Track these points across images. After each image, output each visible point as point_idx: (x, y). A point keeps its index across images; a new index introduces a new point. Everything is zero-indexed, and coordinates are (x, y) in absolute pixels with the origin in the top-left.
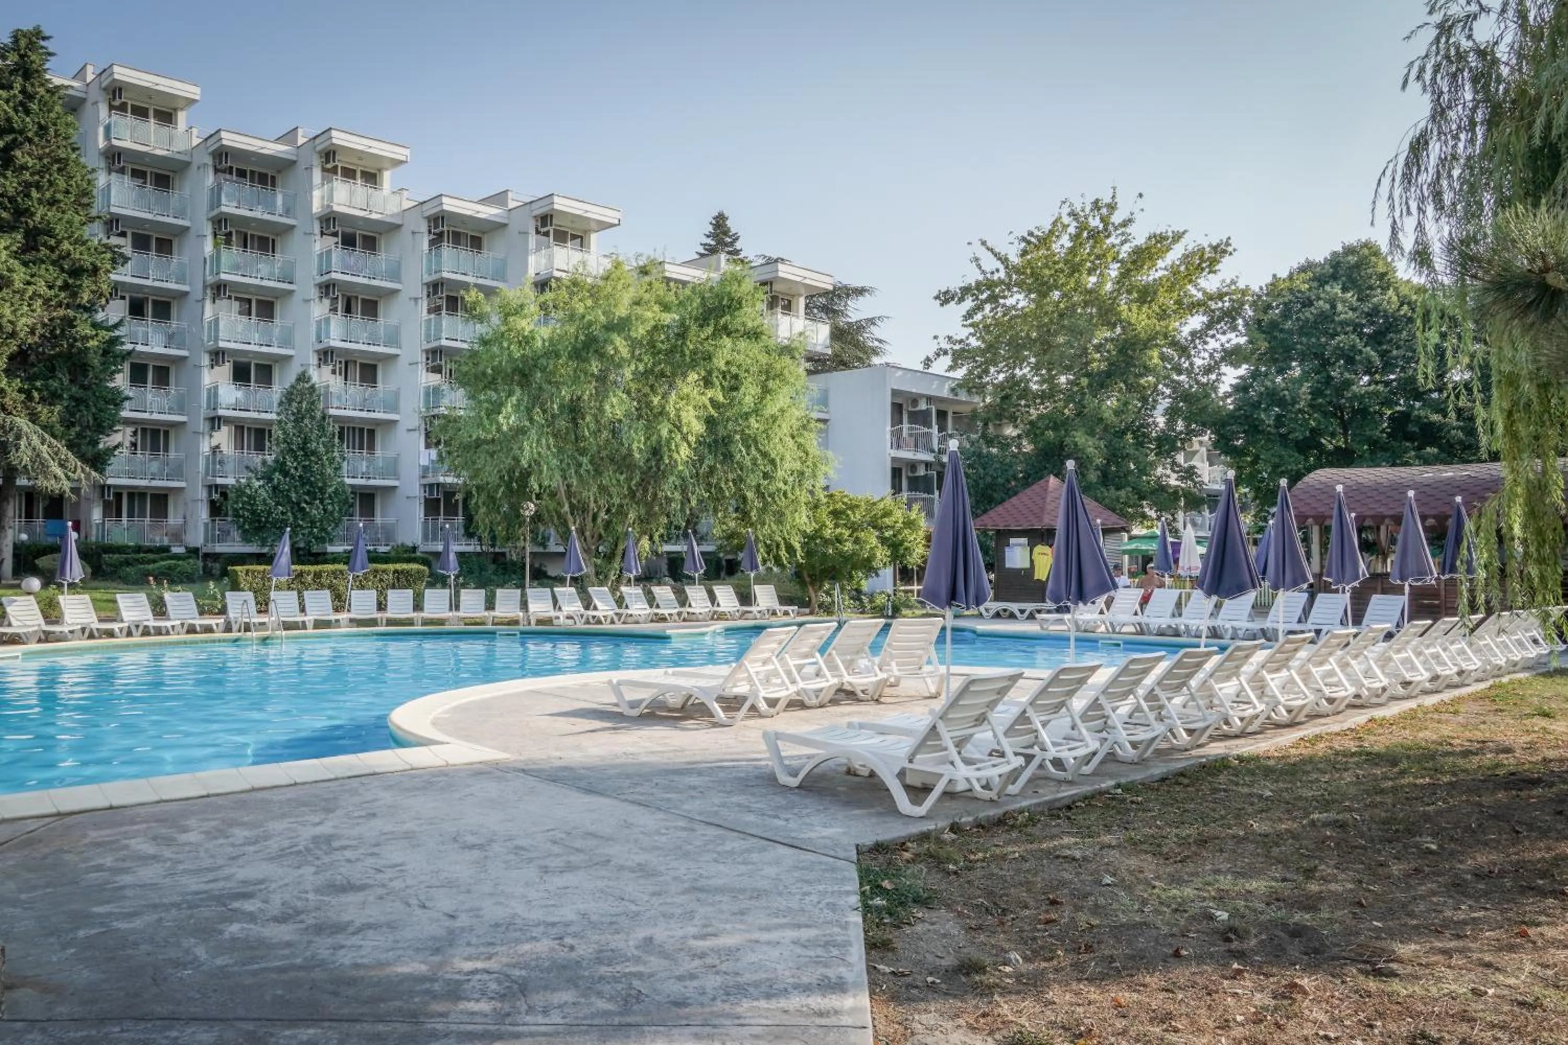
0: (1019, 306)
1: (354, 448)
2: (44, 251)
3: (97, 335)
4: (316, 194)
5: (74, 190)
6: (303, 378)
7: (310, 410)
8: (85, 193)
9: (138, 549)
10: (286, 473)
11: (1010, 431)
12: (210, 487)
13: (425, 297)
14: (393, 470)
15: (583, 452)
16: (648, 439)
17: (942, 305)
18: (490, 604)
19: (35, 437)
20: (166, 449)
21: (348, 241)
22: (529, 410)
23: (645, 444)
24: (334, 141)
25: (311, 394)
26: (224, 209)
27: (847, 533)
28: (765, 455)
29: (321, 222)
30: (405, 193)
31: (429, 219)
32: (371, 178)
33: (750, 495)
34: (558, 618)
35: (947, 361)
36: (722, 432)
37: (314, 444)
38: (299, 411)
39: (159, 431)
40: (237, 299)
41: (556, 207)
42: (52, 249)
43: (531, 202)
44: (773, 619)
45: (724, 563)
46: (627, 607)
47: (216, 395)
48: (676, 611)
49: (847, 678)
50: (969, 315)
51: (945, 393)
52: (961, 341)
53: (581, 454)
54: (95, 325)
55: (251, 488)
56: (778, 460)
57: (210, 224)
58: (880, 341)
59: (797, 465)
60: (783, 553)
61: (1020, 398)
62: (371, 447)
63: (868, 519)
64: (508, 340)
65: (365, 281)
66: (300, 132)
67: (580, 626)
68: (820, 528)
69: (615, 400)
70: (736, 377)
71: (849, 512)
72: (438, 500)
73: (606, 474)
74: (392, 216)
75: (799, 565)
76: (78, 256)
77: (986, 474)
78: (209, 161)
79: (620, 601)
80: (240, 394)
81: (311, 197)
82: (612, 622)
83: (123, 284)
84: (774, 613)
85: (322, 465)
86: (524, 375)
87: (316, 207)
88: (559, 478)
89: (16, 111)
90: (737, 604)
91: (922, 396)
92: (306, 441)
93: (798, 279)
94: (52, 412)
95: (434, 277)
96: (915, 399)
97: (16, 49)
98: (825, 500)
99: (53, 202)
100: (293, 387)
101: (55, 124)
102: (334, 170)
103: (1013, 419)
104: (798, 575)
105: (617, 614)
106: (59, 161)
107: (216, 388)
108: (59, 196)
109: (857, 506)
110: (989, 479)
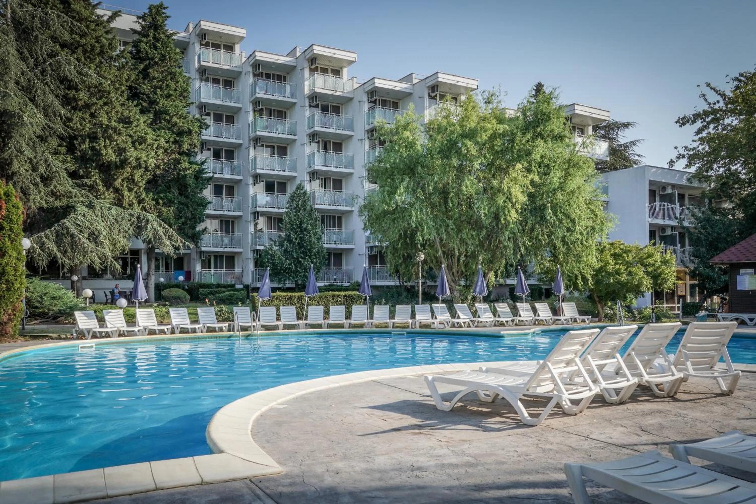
0: (733, 124)
1: (330, 227)
2: (164, 123)
3: (191, 167)
4: (307, 83)
5: (179, 89)
6: (300, 187)
7: (304, 205)
8: (185, 90)
9: (218, 286)
10: (290, 241)
11: (727, 205)
12: (254, 251)
13: (366, 139)
14: (351, 239)
15: (449, 218)
16: (490, 208)
17: (681, 126)
18: (392, 315)
19: (156, 224)
20: (233, 231)
21: (325, 109)
22: (414, 191)
23: (488, 211)
24: (315, 52)
25: (304, 196)
26: (258, 95)
27: (623, 268)
28: (568, 216)
29: (309, 99)
30: (355, 79)
31: (368, 93)
32: (337, 73)
33: (558, 243)
34: (434, 323)
35: (684, 162)
36: (539, 203)
37: (306, 225)
38: (297, 205)
39: (229, 221)
40: (267, 146)
41: (440, 80)
42: (169, 122)
43: (425, 79)
44: (575, 324)
45: (544, 291)
46: (479, 317)
47: (256, 200)
48: (511, 319)
49: (646, 377)
50: (699, 131)
51: (684, 182)
52: (693, 149)
53: (449, 219)
54: (191, 163)
55: (272, 250)
56: (576, 219)
57: (251, 105)
58: (639, 156)
59: (590, 223)
60: (580, 282)
61: (735, 183)
62: (340, 226)
63: (637, 259)
64: (399, 145)
65: (333, 131)
66: (298, 49)
67: (448, 329)
68: (605, 266)
69: (468, 183)
70: (547, 166)
71: (625, 255)
72: (376, 256)
73: (464, 231)
74: (348, 93)
75: (591, 290)
76: (181, 124)
77: (714, 232)
78: (250, 69)
79: (475, 314)
80: (268, 199)
81: (304, 85)
82: (469, 326)
83: (209, 141)
84: (575, 321)
85: (310, 236)
86: (412, 169)
87: (307, 91)
88: (435, 234)
89: (150, 48)
90: (551, 315)
91: (668, 184)
92: (301, 223)
93: (588, 114)
94: (169, 211)
95: (371, 126)
96: (664, 187)
97: (151, 15)
98: (608, 247)
99: (168, 96)
100: (294, 193)
101: (169, 54)
102: (316, 69)
103: (730, 198)
104: (590, 297)
105: (472, 321)
106: (171, 74)
107: (256, 195)
108: (171, 93)
109: (630, 251)
110: (715, 235)
